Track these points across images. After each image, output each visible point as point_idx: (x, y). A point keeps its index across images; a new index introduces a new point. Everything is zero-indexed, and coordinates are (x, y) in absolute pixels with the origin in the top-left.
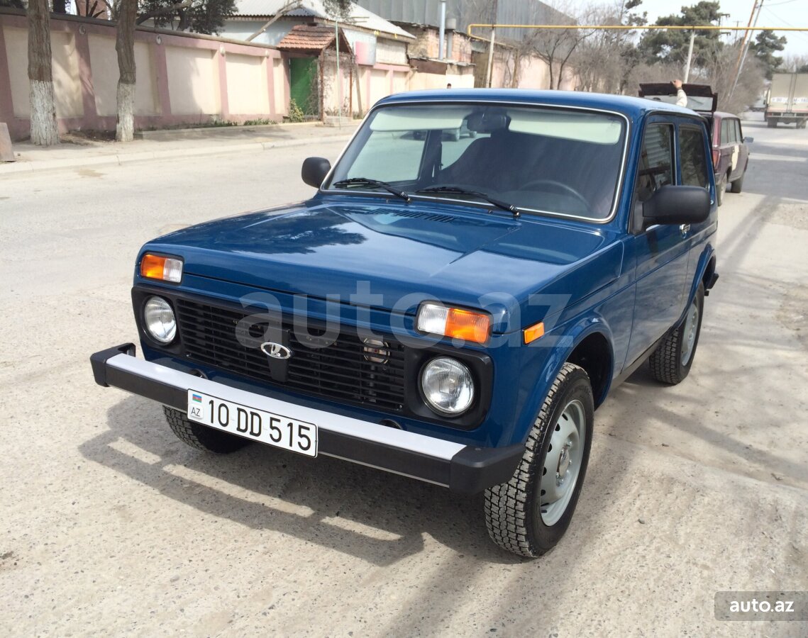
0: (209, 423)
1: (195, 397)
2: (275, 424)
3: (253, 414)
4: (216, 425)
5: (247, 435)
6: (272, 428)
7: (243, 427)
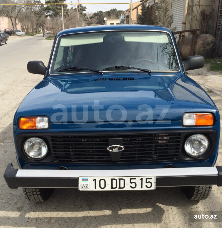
0: (94, 190)
1: (83, 180)
2: (132, 181)
3: (120, 179)
4: (98, 189)
5: (117, 189)
6: (131, 183)
7: (114, 186)
